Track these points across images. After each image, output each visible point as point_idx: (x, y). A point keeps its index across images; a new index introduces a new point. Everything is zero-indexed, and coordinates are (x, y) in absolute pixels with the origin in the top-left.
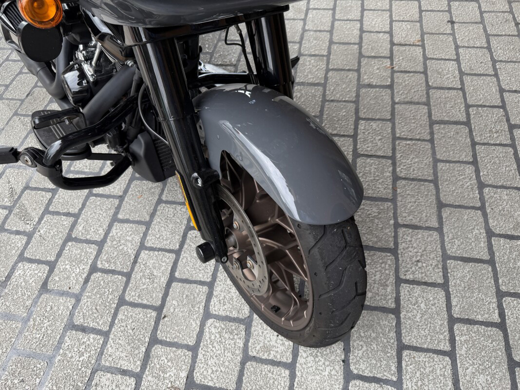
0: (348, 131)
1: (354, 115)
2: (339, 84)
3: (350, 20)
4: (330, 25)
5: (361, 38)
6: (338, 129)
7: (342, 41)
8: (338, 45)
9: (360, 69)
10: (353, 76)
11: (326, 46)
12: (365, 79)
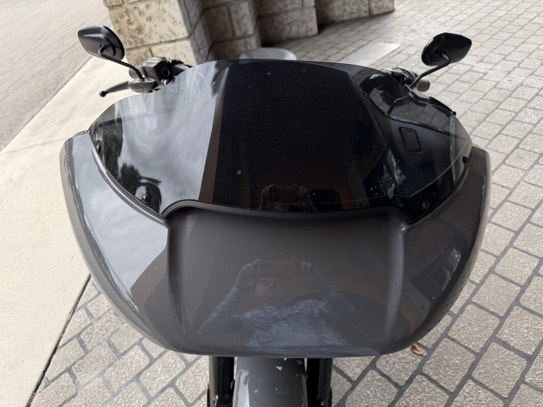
0: (450, 385)
1: (467, 370)
2: (471, 324)
3: (529, 254)
4: (502, 249)
5: (530, 280)
6: (441, 376)
7: (504, 275)
8: (497, 277)
9: (506, 318)
10: (494, 322)
11: (483, 273)
12: (505, 333)
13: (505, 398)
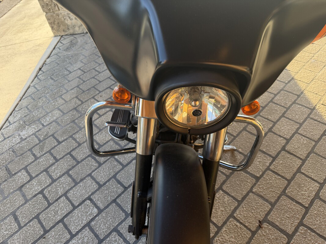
13: (239, 201)
